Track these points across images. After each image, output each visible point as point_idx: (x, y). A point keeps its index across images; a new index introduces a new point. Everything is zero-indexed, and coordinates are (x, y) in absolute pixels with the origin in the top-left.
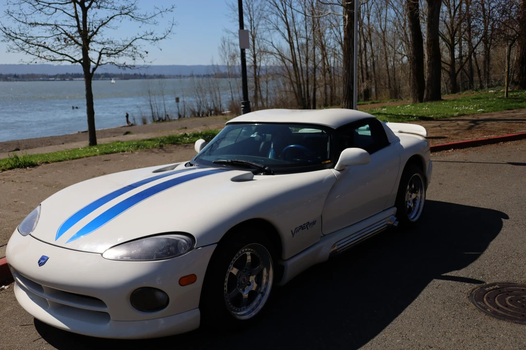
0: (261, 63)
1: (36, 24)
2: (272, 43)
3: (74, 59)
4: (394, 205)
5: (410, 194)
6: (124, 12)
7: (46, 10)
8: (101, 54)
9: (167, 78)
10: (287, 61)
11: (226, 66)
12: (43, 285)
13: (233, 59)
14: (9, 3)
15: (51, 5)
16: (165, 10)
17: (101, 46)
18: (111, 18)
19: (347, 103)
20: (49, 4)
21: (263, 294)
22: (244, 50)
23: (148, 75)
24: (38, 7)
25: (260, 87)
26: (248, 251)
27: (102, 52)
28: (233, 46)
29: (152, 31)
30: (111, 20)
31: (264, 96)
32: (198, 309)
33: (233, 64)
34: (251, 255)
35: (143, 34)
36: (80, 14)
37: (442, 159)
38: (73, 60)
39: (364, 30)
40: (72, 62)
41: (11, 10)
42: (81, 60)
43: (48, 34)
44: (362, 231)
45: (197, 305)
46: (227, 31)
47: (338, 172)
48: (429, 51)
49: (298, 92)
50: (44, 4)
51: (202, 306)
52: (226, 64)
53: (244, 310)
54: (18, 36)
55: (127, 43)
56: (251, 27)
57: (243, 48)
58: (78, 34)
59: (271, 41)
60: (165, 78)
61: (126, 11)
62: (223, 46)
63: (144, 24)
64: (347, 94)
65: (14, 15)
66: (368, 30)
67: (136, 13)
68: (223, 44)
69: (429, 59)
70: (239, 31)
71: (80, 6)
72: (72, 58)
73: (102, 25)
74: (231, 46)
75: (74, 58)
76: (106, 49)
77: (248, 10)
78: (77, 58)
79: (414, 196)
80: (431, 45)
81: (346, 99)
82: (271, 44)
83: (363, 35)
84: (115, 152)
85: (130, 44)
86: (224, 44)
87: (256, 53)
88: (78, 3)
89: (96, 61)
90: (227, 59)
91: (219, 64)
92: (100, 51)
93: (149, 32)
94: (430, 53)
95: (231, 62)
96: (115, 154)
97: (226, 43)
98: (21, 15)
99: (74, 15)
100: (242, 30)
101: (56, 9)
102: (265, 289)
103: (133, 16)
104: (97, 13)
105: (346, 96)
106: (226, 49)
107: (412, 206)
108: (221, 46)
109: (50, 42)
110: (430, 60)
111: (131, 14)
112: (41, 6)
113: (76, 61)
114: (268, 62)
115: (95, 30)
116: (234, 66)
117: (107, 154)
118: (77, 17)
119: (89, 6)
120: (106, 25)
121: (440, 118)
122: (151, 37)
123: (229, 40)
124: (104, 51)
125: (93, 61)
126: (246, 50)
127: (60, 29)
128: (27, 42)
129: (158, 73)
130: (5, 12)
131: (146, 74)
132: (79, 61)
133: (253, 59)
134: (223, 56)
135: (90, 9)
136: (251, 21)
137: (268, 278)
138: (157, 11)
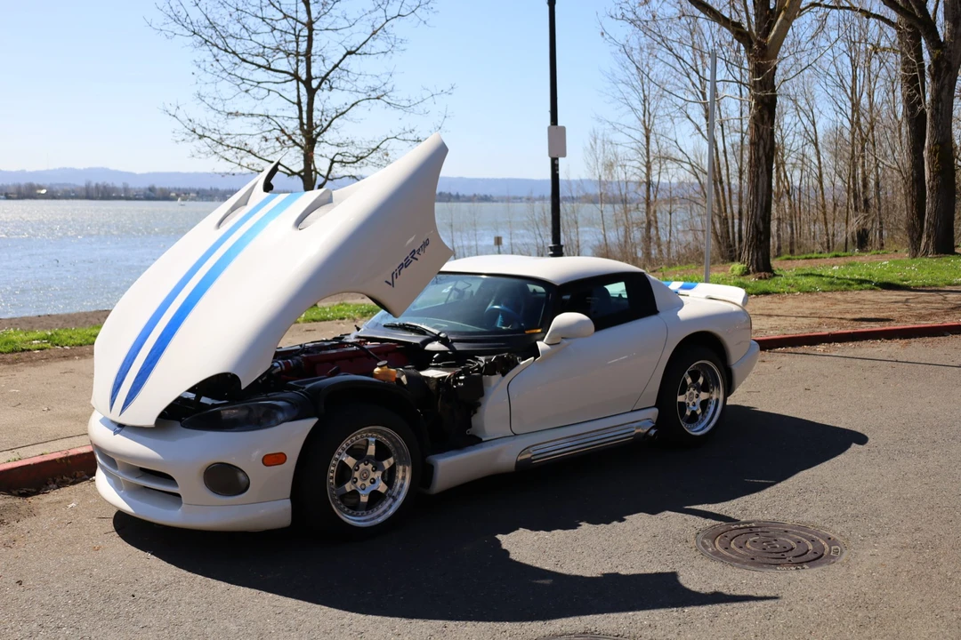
0: (661, 178)
1: (237, 114)
2: (676, 142)
3: (291, 171)
4: (654, 404)
5: (696, 392)
6: (374, 95)
7: (254, 91)
8: (333, 162)
9: (497, 201)
10: (701, 175)
11: (595, 181)
12: (117, 459)
13: (610, 170)
14: (199, 81)
15: (260, 85)
16: (439, 92)
17: (336, 150)
18: (353, 105)
19: (753, 255)
20: (259, 83)
21: (395, 499)
22: (557, 159)
23: (464, 196)
24: (244, 87)
25: (656, 222)
26: (372, 437)
27: (335, 159)
28: (610, 146)
29: (412, 128)
30: (353, 108)
31: (664, 239)
32: (289, 500)
33: (610, 179)
34: (378, 443)
35: (400, 131)
36: (304, 99)
37: (851, 354)
38: (288, 172)
39: (862, 119)
40: (289, 175)
41: (202, 94)
42: (301, 172)
43: (254, 130)
44: (583, 436)
45: (289, 496)
46: (599, 120)
47: (548, 347)
48: (932, 163)
49: (722, 232)
50: (251, 83)
51: (295, 496)
52: (597, 179)
53: (362, 515)
54: (207, 134)
55: (374, 146)
56: (645, 112)
57: (555, 156)
58: (298, 132)
59: (674, 139)
60: (493, 201)
61: (379, 93)
62: (592, 147)
63: (408, 114)
64: (752, 238)
65: (206, 100)
66: (869, 119)
67: (393, 97)
68: (593, 143)
69: (933, 178)
70: (549, 128)
71: (305, 86)
72: (288, 169)
73: (337, 117)
74: (608, 147)
75: (290, 168)
76: (341, 154)
77: (639, 82)
78: (296, 169)
79: (704, 396)
80: (936, 152)
81: (750, 246)
82: (675, 144)
83: (860, 129)
84: (329, 320)
85: (378, 147)
86: (595, 143)
87: (651, 159)
88: (303, 82)
89: (325, 173)
90: (600, 170)
91: (584, 177)
92: (332, 157)
93: (407, 129)
94: (933, 166)
95: (605, 175)
96: (327, 322)
97: (598, 141)
98: (217, 100)
99: (296, 101)
100: (555, 127)
101: (269, 90)
102: (399, 493)
103: (389, 101)
104: (329, 98)
105: (752, 241)
106: (598, 152)
107: (699, 412)
108: (589, 147)
109: (254, 143)
110: (934, 180)
111: (385, 98)
112: (248, 87)
113: (293, 173)
114: (672, 176)
115: (325, 124)
116: (611, 183)
117: (314, 321)
118: (299, 104)
119: (319, 86)
120: (345, 115)
121: (924, 286)
122: (411, 137)
123: (603, 135)
124: (338, 158)
125: (321, 173)
126: (560, 159)
127: (273, 123)
128: (220, 142)
129: (482, 192)
130: (194, 94)
131: (460, 194)
132: (299, 174)
133: (645, 169)
134: (592, 164)
135: (319, 91)
136: (644, 101)
137: (404, 478)
138: (426, 94)
